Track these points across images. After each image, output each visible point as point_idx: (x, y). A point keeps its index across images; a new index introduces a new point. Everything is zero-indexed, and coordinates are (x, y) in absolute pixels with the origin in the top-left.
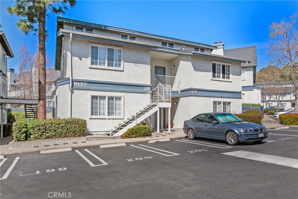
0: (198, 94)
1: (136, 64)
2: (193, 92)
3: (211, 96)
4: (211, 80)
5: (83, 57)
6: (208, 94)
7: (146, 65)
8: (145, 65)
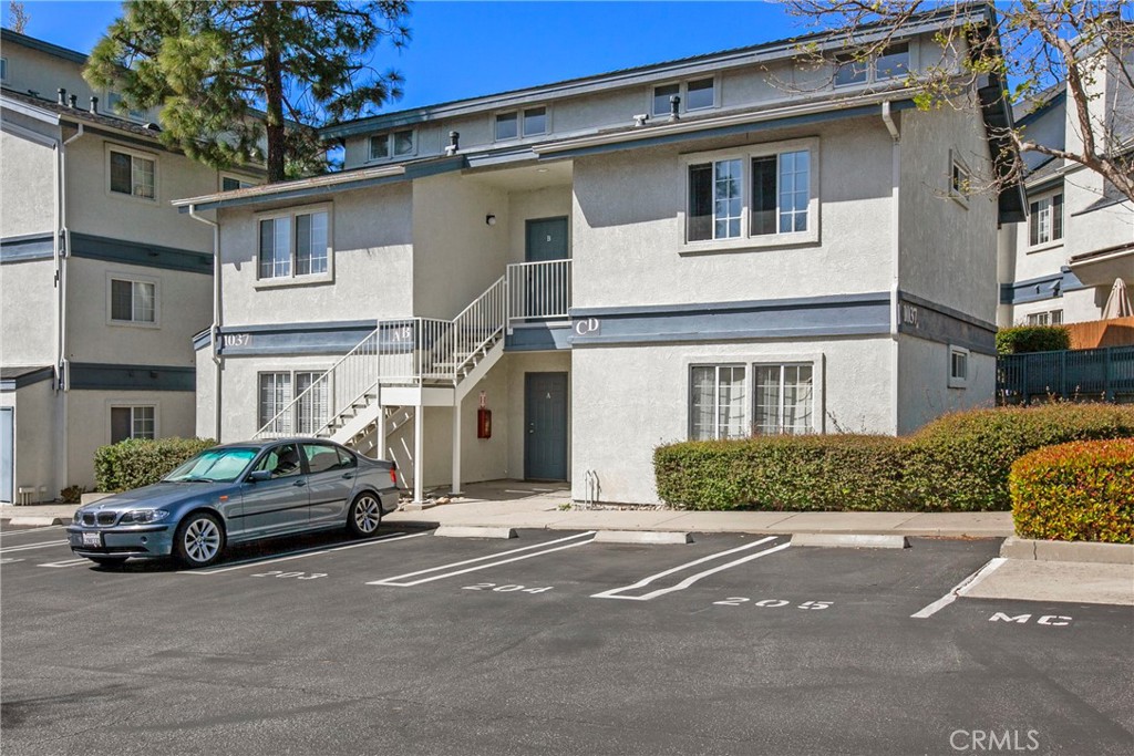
0: (606, 336)
1: (371, 250)
2: (584, 328)
3: (675, 338)
4: (682, 255)
5: (244, 261)
6: (659, 329)
7: (400, 246)
8: (396, 247)
